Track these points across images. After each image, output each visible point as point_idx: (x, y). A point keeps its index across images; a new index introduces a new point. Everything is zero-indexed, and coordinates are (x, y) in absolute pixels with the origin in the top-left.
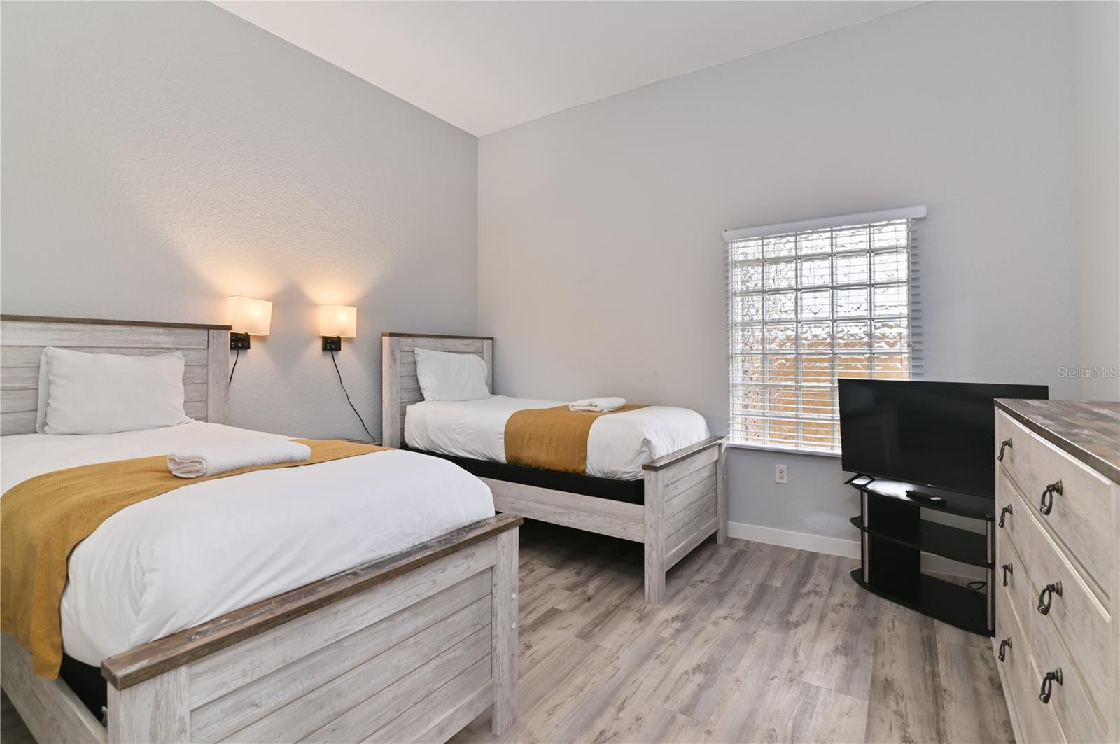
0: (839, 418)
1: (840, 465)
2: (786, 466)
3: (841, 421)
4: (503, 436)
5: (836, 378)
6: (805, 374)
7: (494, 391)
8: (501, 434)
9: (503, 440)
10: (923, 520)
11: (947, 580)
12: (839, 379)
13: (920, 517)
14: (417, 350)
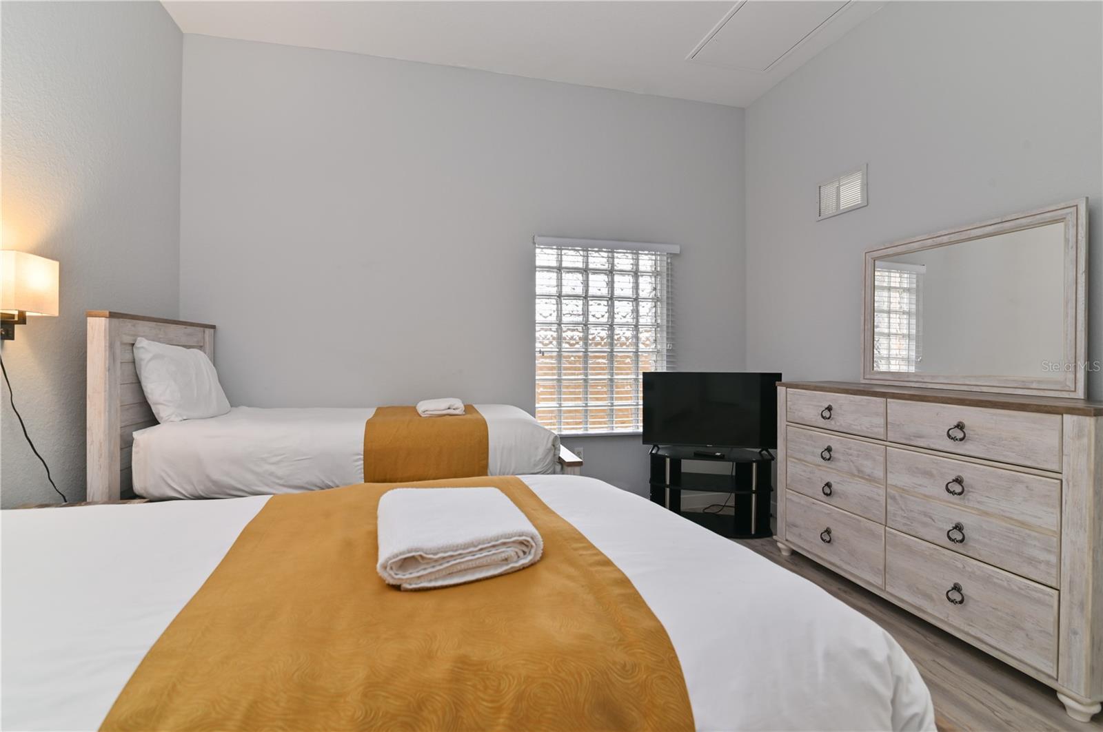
0: (642, 403)
1: (641, 441)
2: (582, 448)
3: (643, 405)
4: (362, 457)
5: (641, 372)
6: (593, 369)
7: (234, 403)
8: (359, 454)
9: (362, 462)
10: (684, 473)
11: (699, 511)
12: (644, 373)
13: (680, 470)
14: (142, 343)
